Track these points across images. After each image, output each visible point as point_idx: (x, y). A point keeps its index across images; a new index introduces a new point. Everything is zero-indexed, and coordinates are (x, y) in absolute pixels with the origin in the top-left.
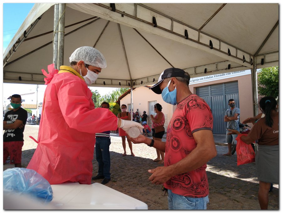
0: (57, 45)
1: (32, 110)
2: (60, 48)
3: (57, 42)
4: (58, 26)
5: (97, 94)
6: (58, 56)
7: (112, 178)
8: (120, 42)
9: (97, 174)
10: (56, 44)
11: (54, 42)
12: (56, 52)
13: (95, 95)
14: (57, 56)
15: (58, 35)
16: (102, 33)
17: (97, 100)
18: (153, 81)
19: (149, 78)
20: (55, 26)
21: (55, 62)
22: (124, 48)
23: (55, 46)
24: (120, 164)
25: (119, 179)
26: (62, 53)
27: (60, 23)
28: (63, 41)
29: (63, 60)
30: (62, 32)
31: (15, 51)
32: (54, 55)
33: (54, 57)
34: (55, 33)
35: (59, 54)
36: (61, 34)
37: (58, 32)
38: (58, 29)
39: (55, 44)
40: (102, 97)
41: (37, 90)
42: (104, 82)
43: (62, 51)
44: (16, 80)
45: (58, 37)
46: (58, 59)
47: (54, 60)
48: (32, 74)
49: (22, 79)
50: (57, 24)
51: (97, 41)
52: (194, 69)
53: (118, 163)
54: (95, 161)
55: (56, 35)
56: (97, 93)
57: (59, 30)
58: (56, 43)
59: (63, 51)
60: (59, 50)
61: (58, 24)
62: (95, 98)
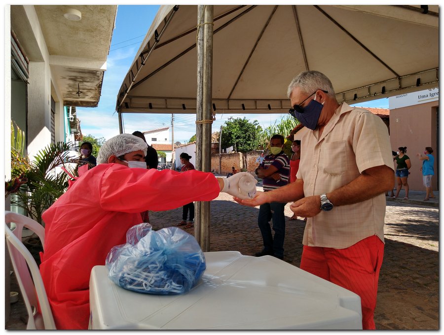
0: (203, 46)
1: (166, 153)
2: (207, 50)
3: (203, 40)
4: (203, 15)
5: (256, 127)
6: (205, 62)
7: (286, 256)
8: (297, 35)
9: (261, 247)
10: (202, 44)
11: (199, 41)
12: (202, 57)
13: (253, 128)
14: (203, 62)
15: (203, 30)
16: (266, 25)
17: (257, 135)
18: (355, 99)
19: (346, 95)
20: (199, 17)
21: (200, 72)
22: (303, 46)
23: (200, 48)
24: (297, 235)
25: (296, 259)
26: (210, 58)
27: (207, 10)
28: (211, 38)
29: (212, 68)
30: (210, 25)
31: (144, 64)
32: (199, 62)
33: (199, 64)
34: (200, 27)
35: (205, 59)
36: (209, 28)
37: (204, 25)
38: (203, 21)
39: (200, 45)
40: (264, 130)
41: (172, 124)
42: (269, 106)
43: (210, 54)
44: (145, 108)
45: (203, 32)
46: (205, 68)
47: (199, 69)
48: (166, 98)
49: (153, 106)
50: (202, 13)
51: (259, 40)
52: (436, 71)
53: (294, 234)
54: (257, 229)
55: (201, 29)
56: (256, 124)
57: (206, 21)
58: (201, 42)
59: (212, 54)
60: (205, 53)
61: (204, 12)
62: (254, 134)
